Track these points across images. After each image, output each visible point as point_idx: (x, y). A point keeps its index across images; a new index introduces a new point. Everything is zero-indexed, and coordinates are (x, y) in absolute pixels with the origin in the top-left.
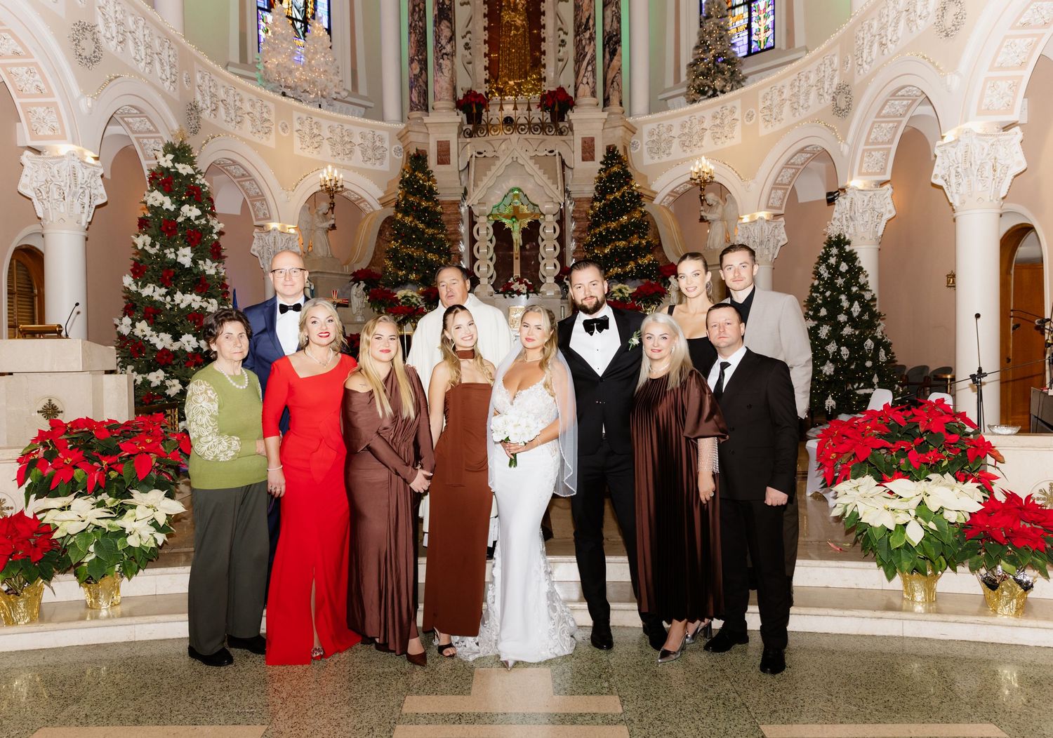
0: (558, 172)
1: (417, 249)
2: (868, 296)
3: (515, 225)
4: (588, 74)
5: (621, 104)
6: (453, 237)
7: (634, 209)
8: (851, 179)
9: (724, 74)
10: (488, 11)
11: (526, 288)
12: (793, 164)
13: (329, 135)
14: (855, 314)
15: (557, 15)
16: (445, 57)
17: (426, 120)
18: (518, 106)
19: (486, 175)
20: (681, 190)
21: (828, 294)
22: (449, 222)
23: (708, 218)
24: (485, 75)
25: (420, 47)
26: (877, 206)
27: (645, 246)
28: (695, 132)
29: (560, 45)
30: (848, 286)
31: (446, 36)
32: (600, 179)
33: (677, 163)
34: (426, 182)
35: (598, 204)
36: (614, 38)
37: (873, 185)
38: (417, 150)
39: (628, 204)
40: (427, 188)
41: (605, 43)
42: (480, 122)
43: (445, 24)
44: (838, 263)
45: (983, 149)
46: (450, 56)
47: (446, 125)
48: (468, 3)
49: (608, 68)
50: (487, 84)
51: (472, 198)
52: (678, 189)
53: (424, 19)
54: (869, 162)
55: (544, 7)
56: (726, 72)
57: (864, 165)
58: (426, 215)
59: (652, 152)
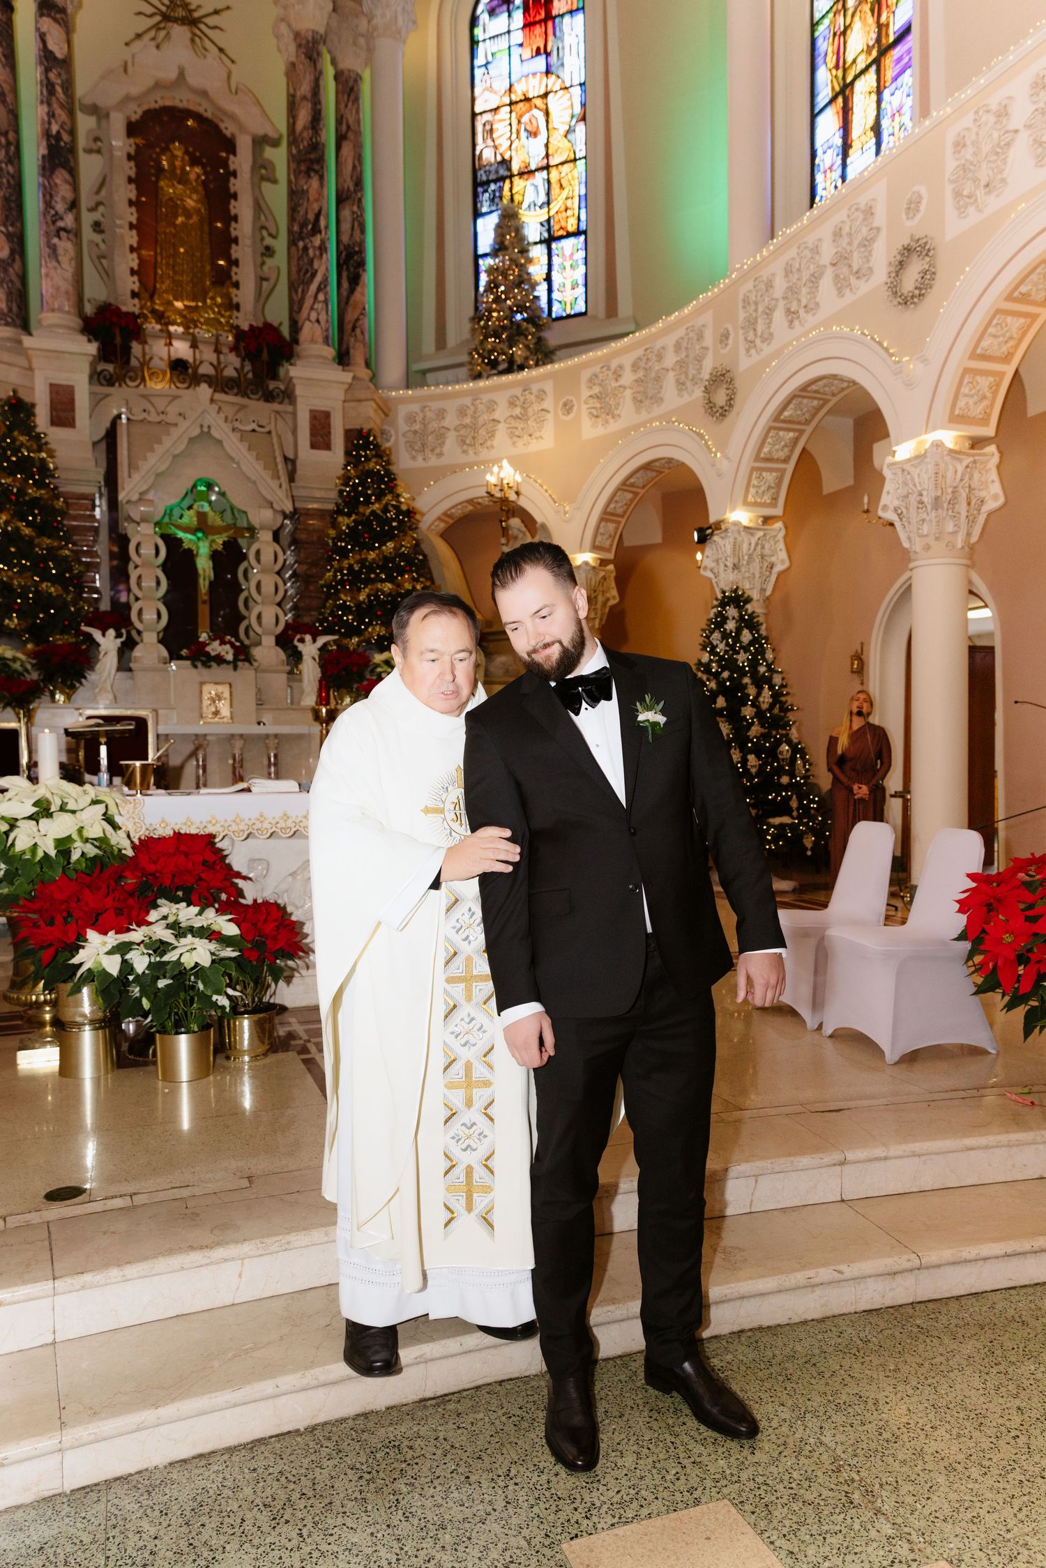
0: (279, 460)
1: (19, 572)
2: (777, 680)
3: (201, 544)
4: (318, 306)
5: (366, 364)
6: (85, 558)
7: (405, 534)
8: (733, 509)
9: (525, 338)
10: (137, 174)
11: (231, 652)
12: (632, 485)
14: (765, 706)
15: (259, 207)
16: (63, 234)
17: (27, 341)
18: (197, 345)
19: (152, 450)
20: (458, 512)
21: (726, 674)
22: (78, 530)
24: (133, 283)
25: (10, 209)
26: (767, 551)
28: (480, 424)
29: (263, 254)
30: (754, 664)
31: (64, 198)
32: (346, 479)
33: (454, 469)
34: (33, 452)
35: (345, 522)
36: (356, 257)
37: (760, 521)
38: (15, 391)
39: (394, 524)
40: (38, 464)
41: (342, 262)
42: (128, 361)
43: (60, 177)
44: (739, 630)
45: (956, 472)
46: (71, 236)
47: (67, 356)
48: (99, 151)
49: (347, 303)
50: (136, 301)
51: (127, 488)
52: (453, 511)
53: (16, 161)
54: (759, 487)
55: (235, 185)
56: (530, 337)
57: (752, 491)
58: (36, 512)
59: (413, 449)
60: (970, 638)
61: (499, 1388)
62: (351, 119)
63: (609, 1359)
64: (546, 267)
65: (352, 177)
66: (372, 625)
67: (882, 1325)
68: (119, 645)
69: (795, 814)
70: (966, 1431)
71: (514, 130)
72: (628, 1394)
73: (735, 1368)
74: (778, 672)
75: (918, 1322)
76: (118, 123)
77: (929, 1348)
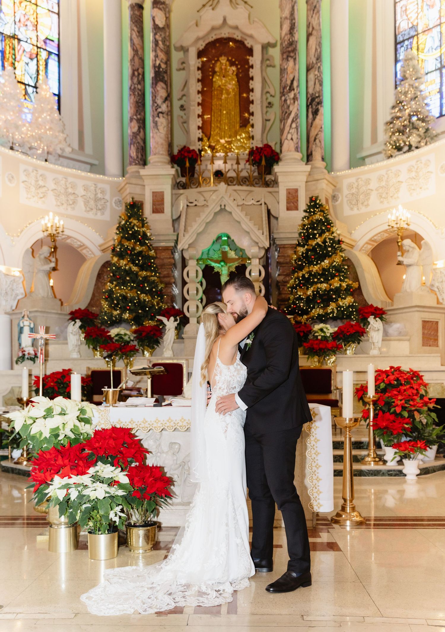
0: (264, 219)
1: (131, 290)
3: (223, 269)
4: (292, 131)
5: (323, 159)
6: (166, 280)
7: (336, 254)
9: (418, 130)
10: (202, 77)
13: (54, 186)
15: (265, 80)
16: (161, 115)
17: (143, 172)
18: (228, 161)
19: (195, 221)
22: (163, 266)
23: (405, 263)
24: (199, 134)
25: (139, 107)
27: (346, 290)
28: (391, 184)
29: (267, 107)
31: (162, 97)
32: (303, 226)
33: (375, 213)
34: (140, 228)
35: (301, 250)
36: (316, 100)
38: (133, 198)
39: (330, 249)
40: (141, 234)
41: (309, 104)
42: (193, 175)
43: (160, 86)
46: (165, 115)
47: (161, 176)
48: (184, 69)
49: (311, 126)
50: (200, 142)
51: (182, 243)
52: (375, 237)
53: (142, 82)
55: (252, 72)
56: (420, 129)
58: (140, 258)
59: (352, 204)
62: (314, 23)
64: (439, 84)
65: (315, 55)
66: (314, 308)
68: (176, 325)
71: (420, 7)
76: (193, 53)
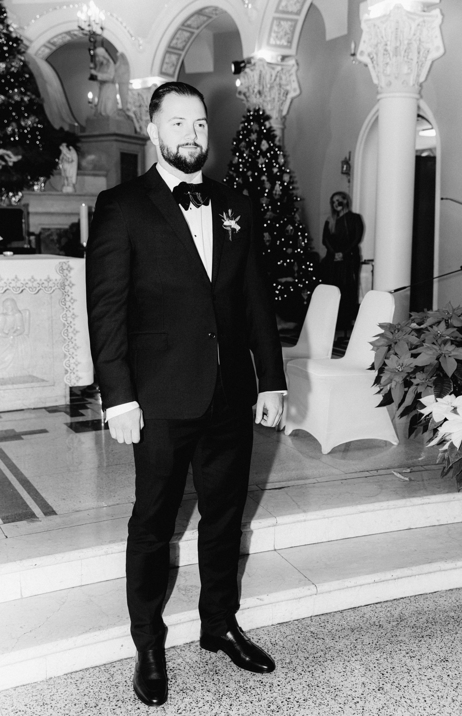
2: (286, 178)
8: (260, 48)
12: (189, 26)
14: (276, 197)
20: (59, 41)
21: (249, 173)
23: (99, 78)
26: (283, 82)
27: (28, 106)
30: (269, 166)
33: (55, 6)
37: (279, 58)
39: (6, 48)
44: (259, 141)
45: (411, 28)
52: (55, 40)
54: (278, 33)
57: (273, 35)
60: (417, 151)
61: (13, 692)
63: (97, 666)
67: (288, 632)
69: (296, 275)
70: (326, 701)
72: (105, 691)
73: (182, 668)
74: (286, 172)
75: (312, 629)
77: (315, 646)
